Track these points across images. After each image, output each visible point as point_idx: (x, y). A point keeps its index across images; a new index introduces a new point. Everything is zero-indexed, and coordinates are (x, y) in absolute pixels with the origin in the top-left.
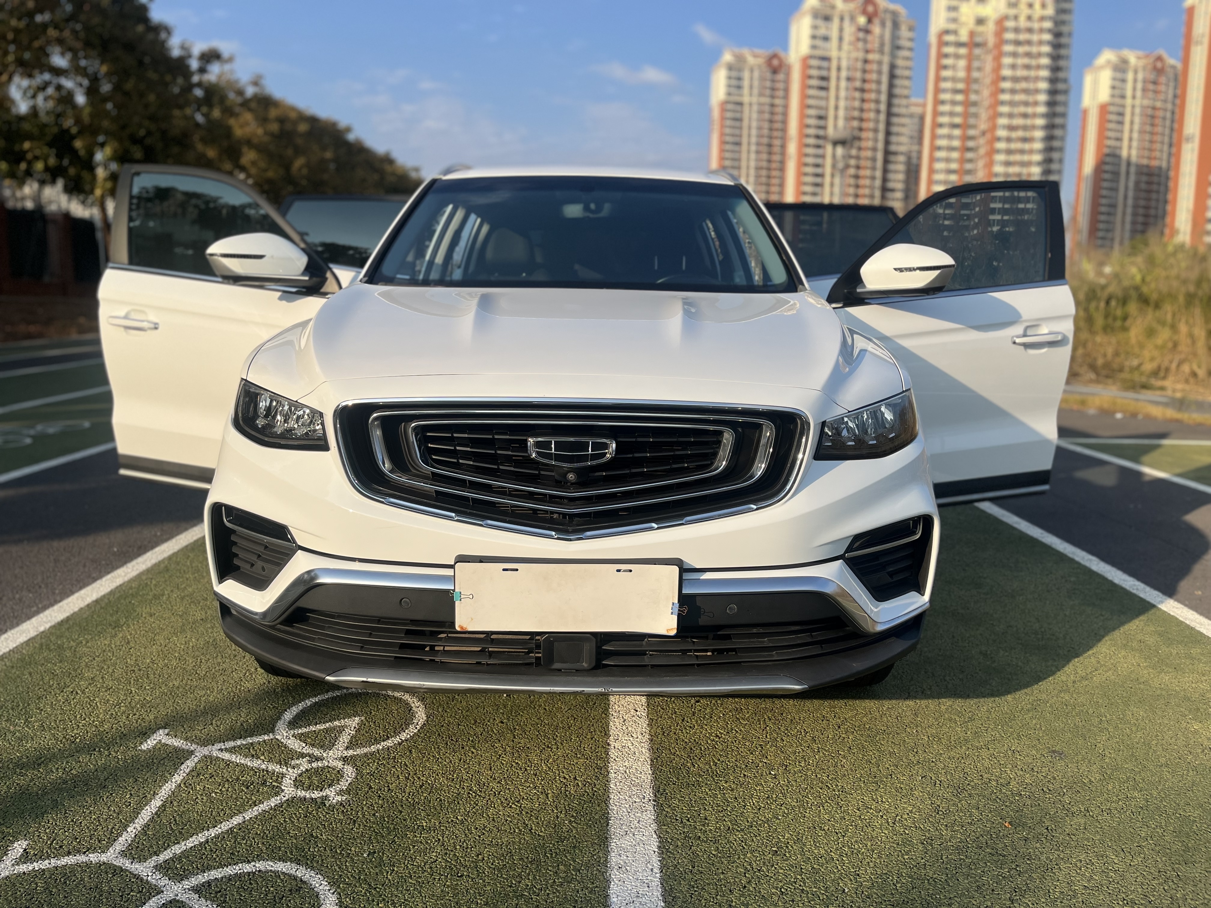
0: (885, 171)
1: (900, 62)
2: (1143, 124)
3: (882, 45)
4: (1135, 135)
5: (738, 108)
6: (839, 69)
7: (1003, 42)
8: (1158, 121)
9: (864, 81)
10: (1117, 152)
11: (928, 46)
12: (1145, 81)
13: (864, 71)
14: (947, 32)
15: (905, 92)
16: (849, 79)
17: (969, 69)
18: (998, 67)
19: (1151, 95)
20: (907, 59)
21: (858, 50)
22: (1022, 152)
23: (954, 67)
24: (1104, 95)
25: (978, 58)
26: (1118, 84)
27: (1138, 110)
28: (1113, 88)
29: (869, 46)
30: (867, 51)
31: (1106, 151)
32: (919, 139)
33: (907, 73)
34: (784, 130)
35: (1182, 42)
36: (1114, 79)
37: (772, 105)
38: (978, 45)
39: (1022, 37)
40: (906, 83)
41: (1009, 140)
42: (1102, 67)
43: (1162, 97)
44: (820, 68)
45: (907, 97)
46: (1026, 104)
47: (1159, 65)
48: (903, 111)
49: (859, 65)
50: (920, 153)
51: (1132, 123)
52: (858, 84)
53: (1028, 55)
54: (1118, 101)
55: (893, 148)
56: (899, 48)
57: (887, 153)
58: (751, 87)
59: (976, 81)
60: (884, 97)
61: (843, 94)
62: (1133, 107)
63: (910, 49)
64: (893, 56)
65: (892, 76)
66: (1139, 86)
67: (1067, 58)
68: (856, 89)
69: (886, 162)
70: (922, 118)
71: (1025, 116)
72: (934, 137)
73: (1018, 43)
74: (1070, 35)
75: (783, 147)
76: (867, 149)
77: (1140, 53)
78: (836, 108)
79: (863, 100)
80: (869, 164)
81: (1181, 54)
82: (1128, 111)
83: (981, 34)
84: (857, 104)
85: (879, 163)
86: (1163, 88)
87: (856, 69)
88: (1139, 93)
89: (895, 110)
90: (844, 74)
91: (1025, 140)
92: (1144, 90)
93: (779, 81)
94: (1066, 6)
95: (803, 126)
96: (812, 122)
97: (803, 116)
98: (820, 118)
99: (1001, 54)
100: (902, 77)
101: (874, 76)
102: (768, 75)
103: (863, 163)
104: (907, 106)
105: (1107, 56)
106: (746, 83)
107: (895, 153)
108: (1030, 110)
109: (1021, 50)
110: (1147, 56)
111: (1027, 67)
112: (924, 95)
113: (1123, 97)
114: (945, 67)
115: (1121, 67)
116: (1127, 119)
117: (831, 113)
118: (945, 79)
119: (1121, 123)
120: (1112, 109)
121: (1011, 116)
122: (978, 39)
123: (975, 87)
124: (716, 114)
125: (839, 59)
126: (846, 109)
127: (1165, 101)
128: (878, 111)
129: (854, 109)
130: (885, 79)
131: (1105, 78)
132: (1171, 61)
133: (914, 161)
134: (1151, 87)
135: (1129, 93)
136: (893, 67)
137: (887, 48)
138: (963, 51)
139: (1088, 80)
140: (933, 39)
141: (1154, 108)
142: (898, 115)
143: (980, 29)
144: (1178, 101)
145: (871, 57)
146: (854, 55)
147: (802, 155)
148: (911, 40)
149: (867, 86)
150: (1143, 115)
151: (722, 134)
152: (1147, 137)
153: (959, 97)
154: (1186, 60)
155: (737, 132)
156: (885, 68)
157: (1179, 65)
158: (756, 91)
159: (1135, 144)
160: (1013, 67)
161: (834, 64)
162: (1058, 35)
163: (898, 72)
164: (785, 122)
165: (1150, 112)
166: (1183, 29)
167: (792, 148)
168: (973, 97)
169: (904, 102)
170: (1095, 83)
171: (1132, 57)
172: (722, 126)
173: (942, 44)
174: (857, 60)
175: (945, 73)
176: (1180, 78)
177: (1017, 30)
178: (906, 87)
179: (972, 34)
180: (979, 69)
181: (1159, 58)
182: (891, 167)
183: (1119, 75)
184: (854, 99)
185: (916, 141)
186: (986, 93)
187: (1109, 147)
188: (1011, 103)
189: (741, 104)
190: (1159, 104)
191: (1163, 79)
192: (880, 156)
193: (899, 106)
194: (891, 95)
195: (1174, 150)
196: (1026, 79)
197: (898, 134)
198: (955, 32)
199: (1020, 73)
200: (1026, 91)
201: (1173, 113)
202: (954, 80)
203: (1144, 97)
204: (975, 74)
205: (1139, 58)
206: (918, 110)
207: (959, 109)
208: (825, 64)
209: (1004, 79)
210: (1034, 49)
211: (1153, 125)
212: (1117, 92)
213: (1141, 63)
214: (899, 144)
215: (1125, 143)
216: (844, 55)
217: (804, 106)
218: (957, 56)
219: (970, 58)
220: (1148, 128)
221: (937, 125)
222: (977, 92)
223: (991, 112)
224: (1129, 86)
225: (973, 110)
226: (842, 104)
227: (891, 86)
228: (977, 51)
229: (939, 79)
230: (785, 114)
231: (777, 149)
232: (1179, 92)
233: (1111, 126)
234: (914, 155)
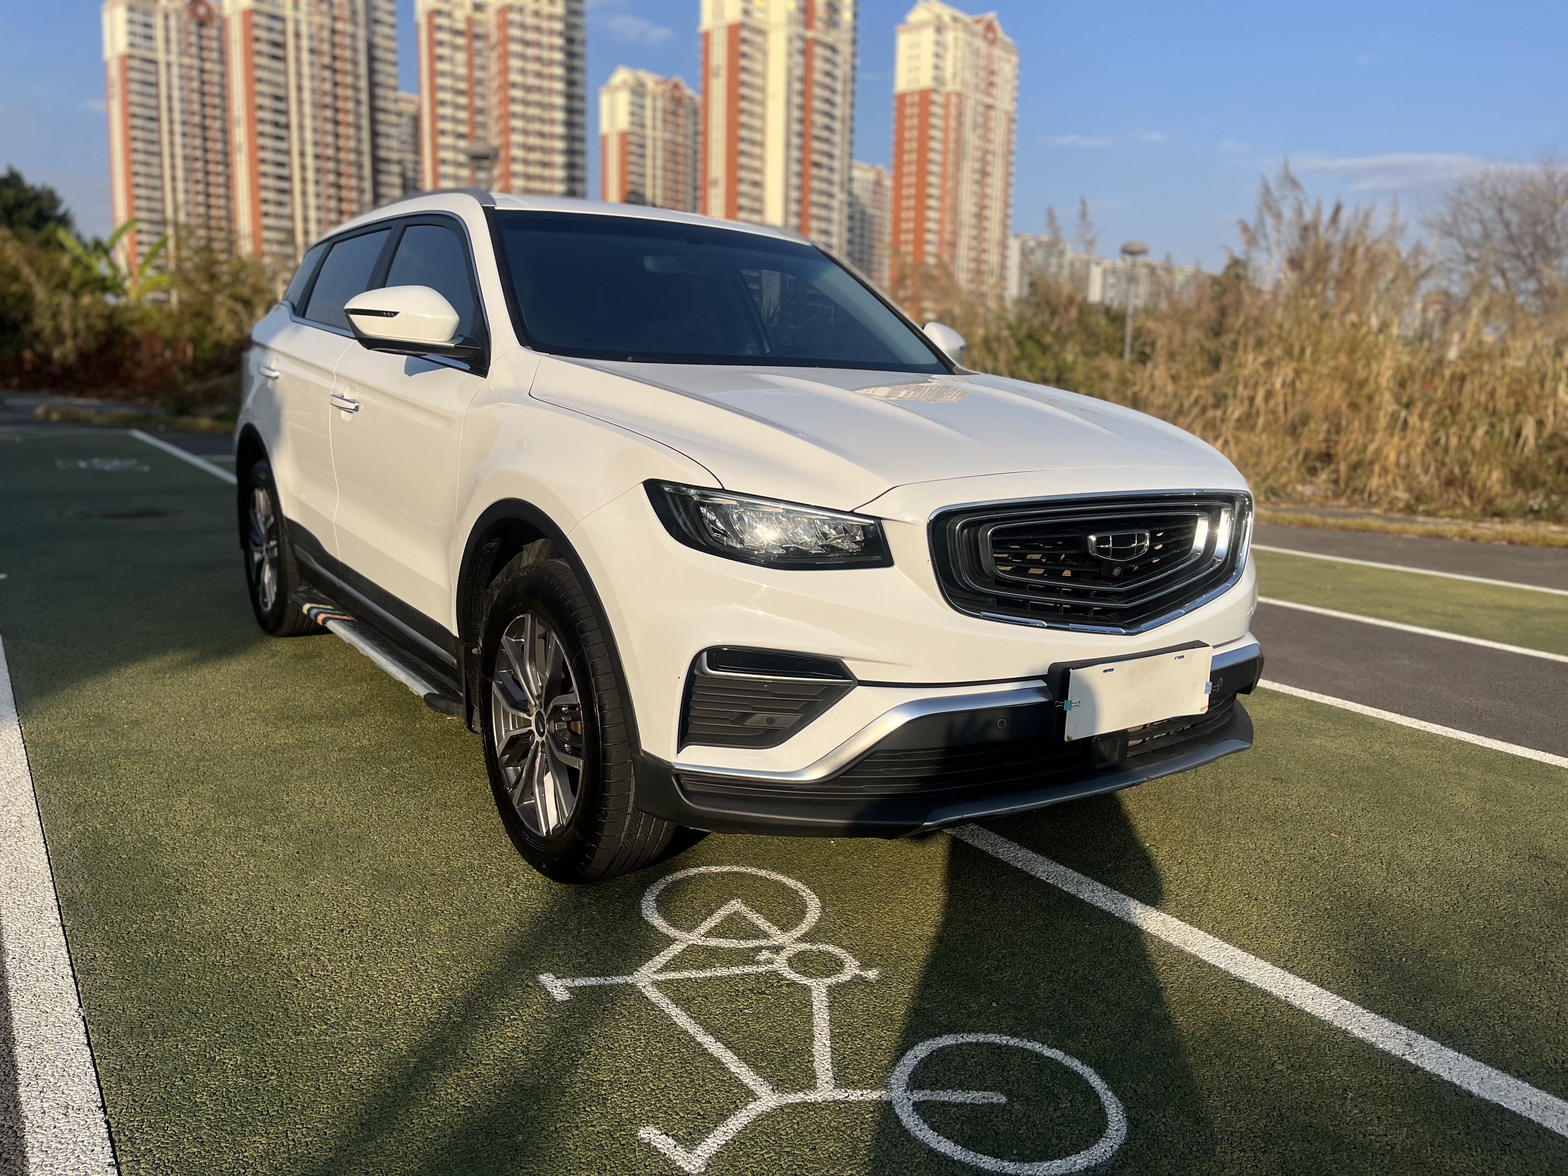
0: (376, 184)
1: (379, 41)
2: (666, 160)
3: (354, 13)
4: (659, 173)
5: (149, 67)
6: (297, 35)
7: (506, 39)
8: (680, 159)
9: (335, 58)
10: (640, 190)
11: (417, 27)
12: (665, 111)
13: (334, 45)
14: (438, 13)
15: (392, 82)
16: (312, 51)
17: (470, 65)
18: (505, 71)
19: (670, 127)
20: (388, 37)
21: (321, 13)
22: (542, 179)
23: (451, 60)
24: (623, 122)
25: (479, 53)
26: (637, 110)
27: (659, 144)
28: (633, 114)
29: (336, 12)
30: (335, 19)
31: (630, 188)
32: (416, 147)
33: (391, 57)
34: (225, 109)
35: (700, 72)
36: (633, 104)
37: (202, 71)
38: (477, 37)
39: (531, 36)
40: (391, 69)
41: (526, 162)
42: (617, 89)
43: (681, 131)
44: (270, 29)
45: (395, 89)
46: (542, 121)
47: (677, 94)
48: (391, 106)
49: (326, 34)
50: (418, 163)
51: (654, 158)
52: (327, 60)
53: (538, 59)
54: (637, 129)
55: (383, 153)
56: (377, 21)
57: (376, 160)
58: (167, 40)
59: (480, 82)
60: (363, 83)
61: (306, 70)
62: (654, 139)
63: (393, 26)
64: (371, 33)
65: (372, 59)
66: (659, 115)
67: (581, 70)
68: (325, 67)
69: (376, 171)
70: (416, 120)
71: (541, 135)
72: (436, 147)
73: (527, 43)
74: (583, 43)
75: (225, 131)
76: (349, 150)
77: (659, 77)
78: (300, 88)
79: (336, 84)
80: (353, 170)
81: (700, 85)
82: (649, 143)
83: (480, 23)
84: (328, 86)
85: (367, 171)
86: (681, 121)
87: (322, 40)
88: (659, 124)
89: (380, 104)
90: (305, 43)
91: (545, 165)
92: (665, 121)
93: (210, 38)
94: (576, 6)
95: (253, 107)
96: (267, 102)
97: (251, 94)
98: (278, 98)
99: (505, 56)
100: (386, 62)
101: (348, 54)
102: (193, 28)
103: (343, 168)
104: (396, 101)
105: (622, 76)
106: (159, 33)
107: (387, 161)
108: (546, 129)
109: (531, 52)
110: (665, 81)
111: (539, 75)
112: (418, 91)
113: (643, 126)
114: (441, 58)
115: (638, 91)
116: (649, 152)
117: (293, 94)
118: (443, 74)
119: (643, 156)
120: (632, 139)
121: (525, 132)
122: (478, 30)
123: (479, 89)
124: (114, 71)
125: (297, 22)
126: (313, 91)
127: (685, 136)
128: (358, 102)
129: (325, 93)
130: (362, 59)
131: (623, 99)
132: (689, 92)
133: (410, 174)
134: (670, 118)
135: (649, 122)
136: (371, 46)
137: (361, 18)
138: (461, 41)
139: (605, 101)
140: (421, 19)
141: (676, 144)
142: (385, 111)
143: (478, 16)
144: (700, 138)
145: (339, 26)
146: (317, 19)
147: (255, 148)
148: (392, 14)
149: (338, 65)
150: (665, 150)
151: (126, 104)
152: (670, 176)
153: (462, 100)
154: (705, 92)
155: (152, 102)
156: (362, 45)
157: (699, 99)
158: (174, 46)
159: (659, 182)
160: (523, 72)
161: (290, 28)
162: (570, 41)
163: (379, 53)
164: (224, 96)
165: (671, 147)
166: (700, 58)
167: (240, 135)
168: (479, 103)
169: (391, 94)
170: (613, 105)
171: (650, 80)
172: (126, 92)
173: (434, 28)
174: (321, 27)
175: (441, 66)
176: (701, 112)
177: (523, 26)
178: (390, 75)
179: (470, 21)
180: (483, 68)
181: (676, 87)
182: (383, 178)
183: (638, 100)
184: (323, 80)
185: (409, 147)
186: (494, 100)
187: (633, 183)
188: (524, 117)
189: (154, 62)
190: (680, 139)
191: (681, 111)
192: (367, 161)
193: (385, 99)
194: (373, 85)
195: (700, 193)
196: (539, 89)
197: (388, 136)
198: (449, 15)
199: (531, 81)
200: (539, 104)
201: (696, 152)
202: (453, 76)
203: (665, 129)
204: (479, 74)
205: (657, 83)
206: (410, 108)
207: (463, 115)
208: (277, 25)
209: (513, 85)
210: (546, 54)
211: (676, 163)
212: (636, 119)
213: (660, 89)
214: (389, 149)
215: (649, 181)
216: (302, 16)
217: (252, 80)
218: (456, 48)
219: (471, 53)
220: (670, 165)
221: (439, 132)
222: (483, 97)
223: (501, 125)
224: (648, 113)
225: (480, 118)
226: (306, 83)
227: (372, 72)
228: (478, 45)
229: (434, 73)
230: (224, 86)
231: (214, 134)
232: (700, 128)
233: (633, 158)
234: (410, 166)
